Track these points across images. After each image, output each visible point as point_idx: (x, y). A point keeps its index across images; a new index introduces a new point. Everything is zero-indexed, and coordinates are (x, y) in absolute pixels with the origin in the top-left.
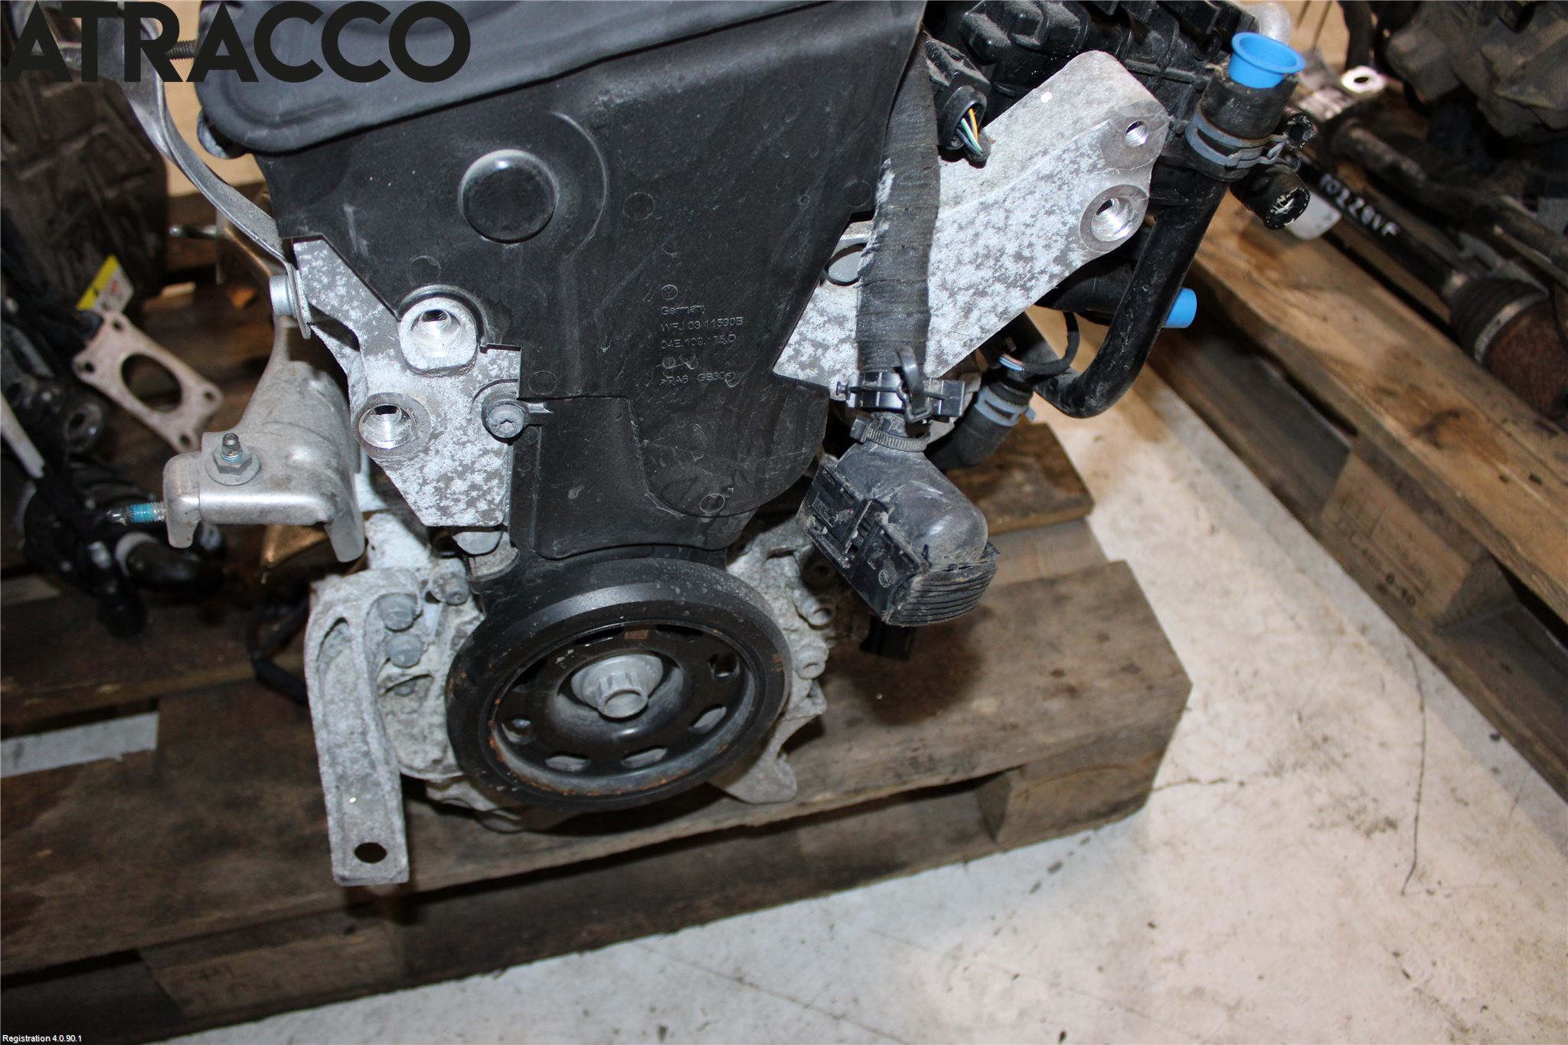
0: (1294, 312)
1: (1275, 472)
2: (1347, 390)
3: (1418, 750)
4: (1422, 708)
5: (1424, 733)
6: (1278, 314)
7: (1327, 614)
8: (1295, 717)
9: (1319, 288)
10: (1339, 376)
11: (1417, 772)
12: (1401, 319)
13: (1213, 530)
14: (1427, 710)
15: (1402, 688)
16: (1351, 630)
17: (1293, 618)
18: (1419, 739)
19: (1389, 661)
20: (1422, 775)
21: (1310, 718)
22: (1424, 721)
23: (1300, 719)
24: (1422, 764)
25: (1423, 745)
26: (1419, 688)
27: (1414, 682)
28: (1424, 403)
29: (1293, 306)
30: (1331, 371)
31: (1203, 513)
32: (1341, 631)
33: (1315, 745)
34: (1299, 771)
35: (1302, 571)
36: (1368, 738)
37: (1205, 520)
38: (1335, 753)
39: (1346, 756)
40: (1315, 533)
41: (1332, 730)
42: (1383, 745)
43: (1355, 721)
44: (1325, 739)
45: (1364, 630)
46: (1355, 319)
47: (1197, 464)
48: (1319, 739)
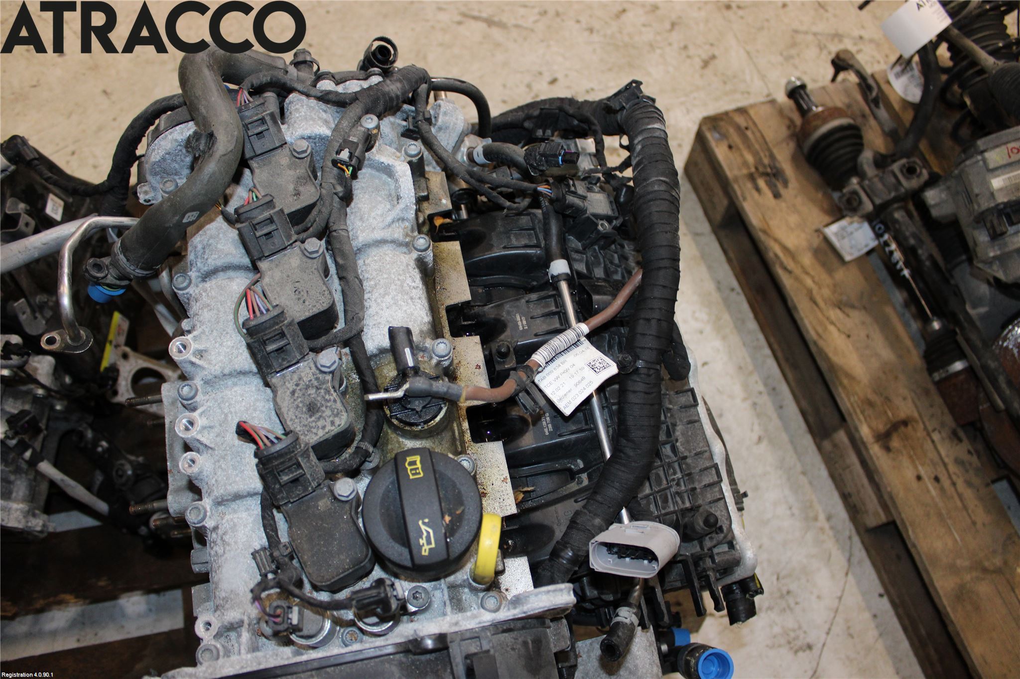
0: (831, 328)
1: (804, 403)
2: (846, 400)
3: (837, 601)
4: (847, 574)
5: (843, 591)
6: (820, 331)
7: (811, 506)
8: (775, 577)
9: (853, 307)
10: (844, 387)
11: (832, 615)
12: (897, 337)
13: (760, 439)
14: (850, 576)
15: (839, 559)
16: (822, 517)
17: (790, 508)
18: (839, 594)
19: (837, 540)
20: (835, 617)
21: (784, 578)
22: (845, 583)
23: (778, 579)
24: (836, 611)
25: (840, 598)
26: (849, 560)
27: (847, 555)
28: (890, 414)
29: (832, 323)
30: (841, 384)
31: (756, 427)
32: (816, 519)
33: (782, 597)
34: (769, 612)
35: (804, 473)
36: (812, 593)
37: (758, 431)
38: (791, 601)
39: (797, 603)
40: (819, 448)
41: (793, 587)
42: (819, 597)
43: (808, 581)
44: (788, 592)
45: (829, 518)
46: (868, 336)
47: (761, 387)
48: (785, 592)
